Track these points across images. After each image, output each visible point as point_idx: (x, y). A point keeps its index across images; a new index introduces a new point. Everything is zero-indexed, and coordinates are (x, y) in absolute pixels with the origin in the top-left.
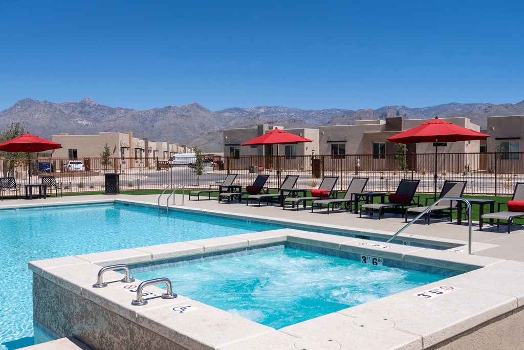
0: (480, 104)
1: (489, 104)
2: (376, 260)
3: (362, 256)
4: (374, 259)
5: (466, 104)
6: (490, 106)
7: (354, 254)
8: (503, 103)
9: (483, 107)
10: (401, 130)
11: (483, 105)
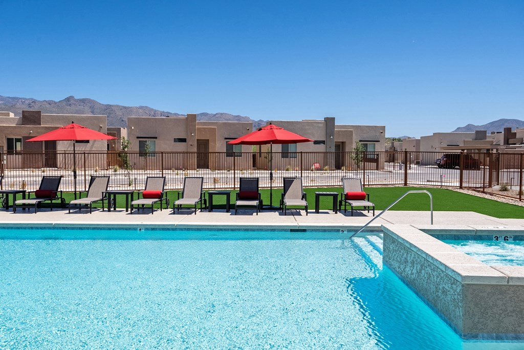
0: (24, 99)
1: (32, 99)
2: (507, 237)
3: (494, 236)
4: (505, 237)
5: (9, 97)
6: (34, 102)
7: (487, 235)
8: (47, 100)
9: (27, 102)
10: (40, 124)
11: (27, 99)
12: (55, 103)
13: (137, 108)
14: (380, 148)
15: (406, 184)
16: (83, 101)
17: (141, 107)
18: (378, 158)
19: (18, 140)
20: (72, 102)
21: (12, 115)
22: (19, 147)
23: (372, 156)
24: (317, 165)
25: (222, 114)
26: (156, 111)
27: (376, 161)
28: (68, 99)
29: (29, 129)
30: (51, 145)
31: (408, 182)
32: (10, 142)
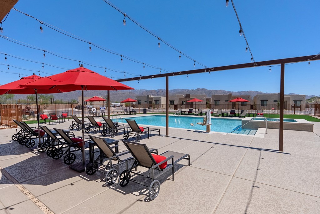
12: (194, 90)
13: (219, 90)
14: (303, 103)
15: (294, 114)
16: (202, 89)
17: (221, 90)
18: (300, 106)
19: (184, 101)
20: (199, 89)
21: (183, 95)
22: (184, 103)
23: (298, 106)
24: (273, 108)
25: (250, 91)
26: (225, 91)
27: (300, 107)
28: (198, 89)
29: (187, 99)
30: (192, 103)
31: (295, 113)
32: (183, 102)
